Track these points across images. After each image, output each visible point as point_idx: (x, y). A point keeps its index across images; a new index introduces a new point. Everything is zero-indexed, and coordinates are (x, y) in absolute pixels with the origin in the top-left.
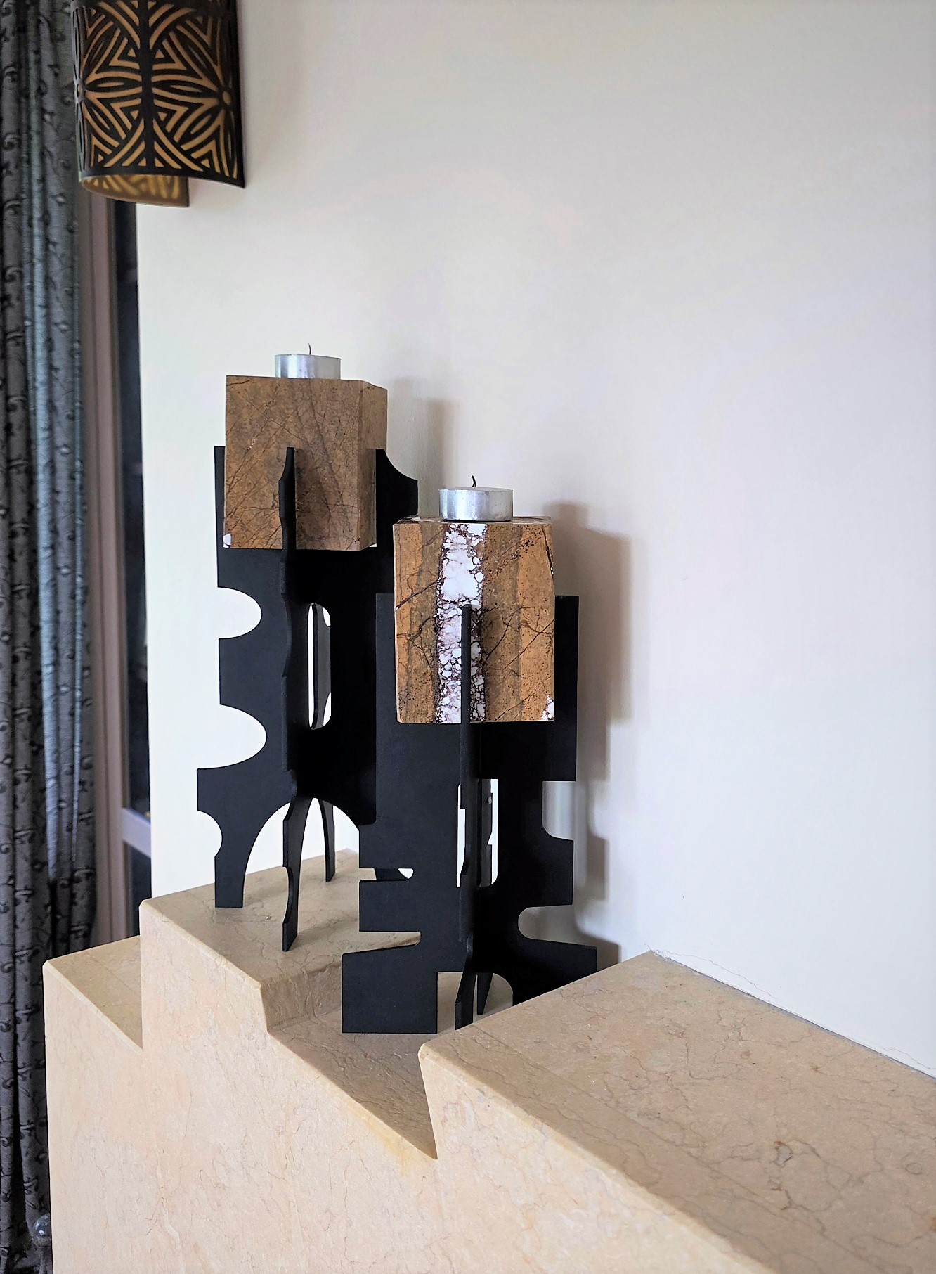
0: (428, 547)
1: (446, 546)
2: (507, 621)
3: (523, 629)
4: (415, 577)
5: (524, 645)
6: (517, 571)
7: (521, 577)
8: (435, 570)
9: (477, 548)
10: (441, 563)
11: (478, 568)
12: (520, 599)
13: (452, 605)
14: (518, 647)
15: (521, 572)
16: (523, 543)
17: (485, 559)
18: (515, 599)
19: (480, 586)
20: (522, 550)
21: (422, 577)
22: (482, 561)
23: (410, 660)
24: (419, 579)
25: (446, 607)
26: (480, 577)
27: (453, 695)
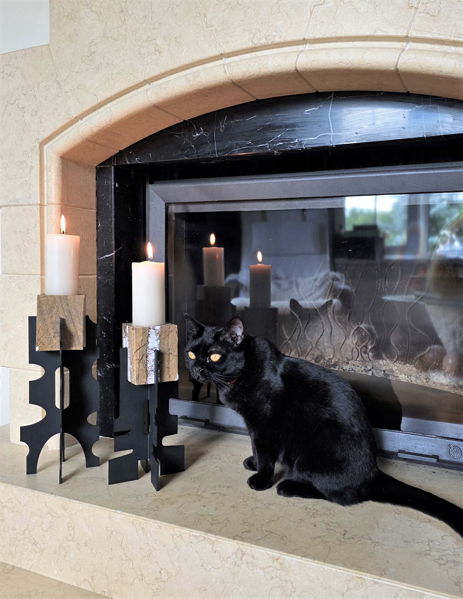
0: (144, 334)
1: (149, 333)
2: (166, 353)
3: (170, 355)
4: (141, 343)
5: (171, 359)
6: (169, 339)
7: (170, 340)
8: (146, 340)
9: (158, 333)
10: (148, 338)
11: (158, 339)
12: (170, 347)
13: (151, 350)
14: (169, 360)
15: (170, 339)
16: (170, 331)
17: (160, 336)
18: (168, 347)
19: (159, 344)
20: (170, 333)
21: (143, 342)
22: (159, 337)
23: (139, 367)
24: (142, 343)
25: (149, 350)
26: (159, 341)
27: (151, 376)
